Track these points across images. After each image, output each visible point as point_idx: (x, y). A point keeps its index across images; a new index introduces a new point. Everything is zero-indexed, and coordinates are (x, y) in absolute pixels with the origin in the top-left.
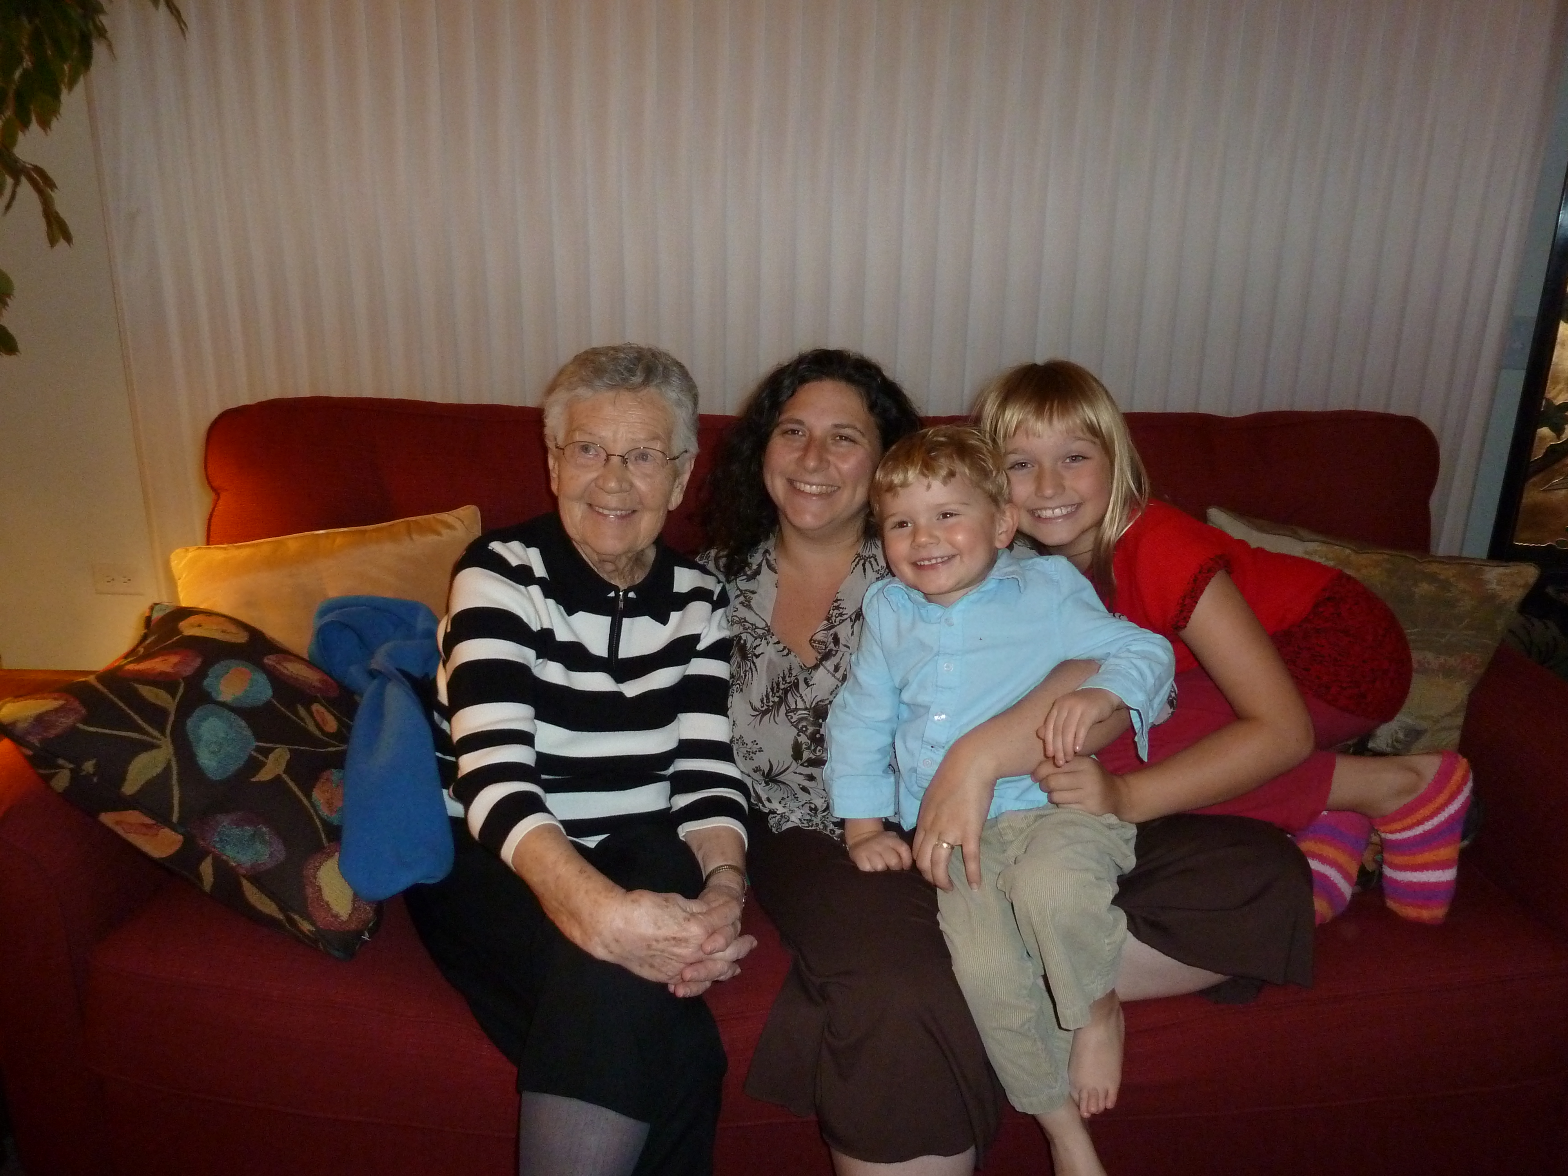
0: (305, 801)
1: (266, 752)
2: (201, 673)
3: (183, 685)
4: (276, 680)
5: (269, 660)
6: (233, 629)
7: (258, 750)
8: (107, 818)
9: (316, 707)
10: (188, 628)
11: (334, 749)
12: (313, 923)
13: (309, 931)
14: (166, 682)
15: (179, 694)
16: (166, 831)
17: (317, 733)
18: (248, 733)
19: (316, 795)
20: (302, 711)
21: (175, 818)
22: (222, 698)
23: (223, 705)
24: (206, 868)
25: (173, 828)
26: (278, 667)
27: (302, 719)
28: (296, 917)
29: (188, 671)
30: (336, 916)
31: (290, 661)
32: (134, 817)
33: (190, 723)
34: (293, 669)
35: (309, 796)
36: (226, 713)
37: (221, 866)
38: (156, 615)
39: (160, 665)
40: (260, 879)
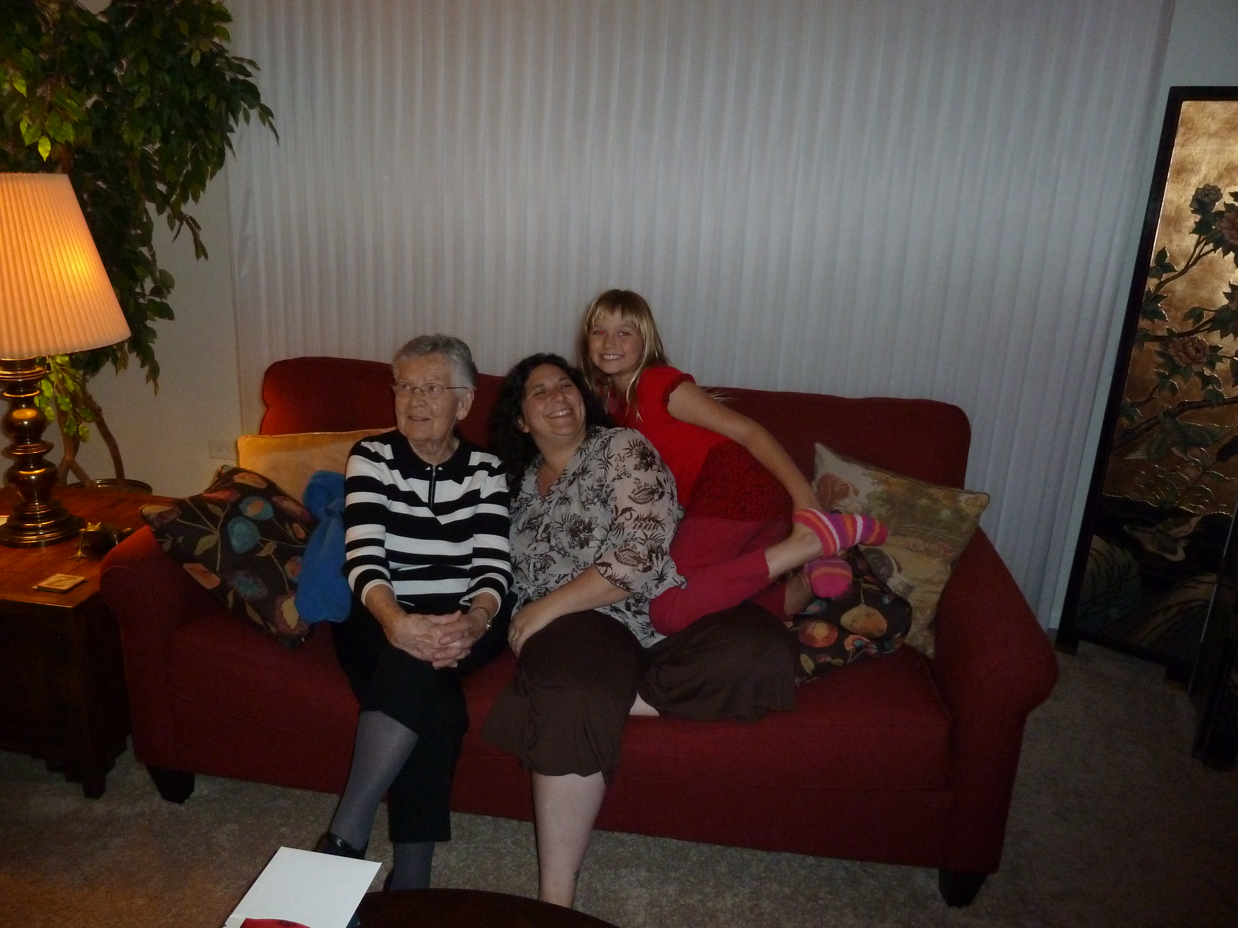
0: (281, 569)
1: (265, 543)
2: (239, 501)
3: (229, 505)
4: (277, 510)
5: (275, 499)
6: (259, 481)
7: (261, 541)
8: (187, 566)
9: (295, 525)
10: (237, 479)
11: (300, 546)
12: (277, 628)
13: (275, 632)
14: (220, 504)
15: (227, 510)
16: (213, 576)
17: (293, 537)
18: (257, 532)
19: (288, 567)
20: (287, 526)
21: (217, 569)
22: (247, 515)
23: (247, 517)
24: (230, 597)
25: (216, 573)
26: (279, 503)
27: (286, 529)
28: (269, 624)
29: (233, 499)
30: (289, 627)
31: (287, 500)
32: (200, 567)
33: (229, 525)
34: (287, 505)
35: (283, 568)
36: (248, 522)
37: (237, 596)
38: (224, 471)
39: (220, 495)
40: (254, 604)
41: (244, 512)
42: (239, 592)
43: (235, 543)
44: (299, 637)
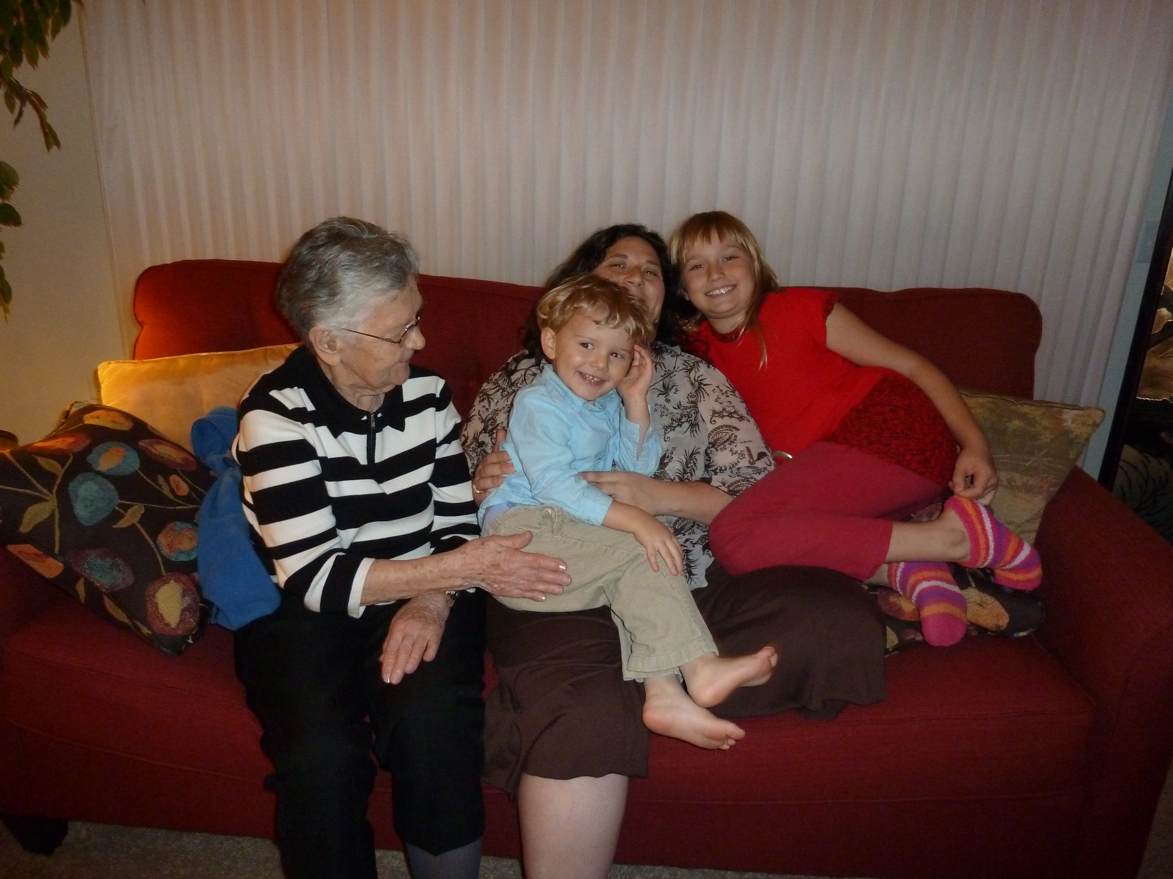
0: (151, 543)
1: (126, 508)
2: (88, 450)
3: (72, 458)
4: (146, 458)
5: (143, 444)
6: (122, 420)
7: (120, 505)
8: (12, 548)
9: (174, 478)
10: (89, 419)
14: (59, 456)
15: (68, 464)
16: (51, 561)
17: (171, 496)
18: (115, 494)
19: (162, 539)
20: (161, 479)
21: (56, 550)
22: (99, 469)
23: (99, 473)
24: (80, 588)
25: (55, 557)
26: (150, 448)
27: (160, 486)
28: (138, 623)
29: (78, 449)
30: (168, 625)
31: (160, 444)
32: (28, 548)
33: (72, 485)
34: (163, 450)
35: (155, 540)
36: (100, 479)
37: (89, 585)
38: (73, 410)
39: (61, 444)
40: (115, 595)
41: (94, 466)
42: (92, 580)
43: (81, 511)
44: (184, 638)
